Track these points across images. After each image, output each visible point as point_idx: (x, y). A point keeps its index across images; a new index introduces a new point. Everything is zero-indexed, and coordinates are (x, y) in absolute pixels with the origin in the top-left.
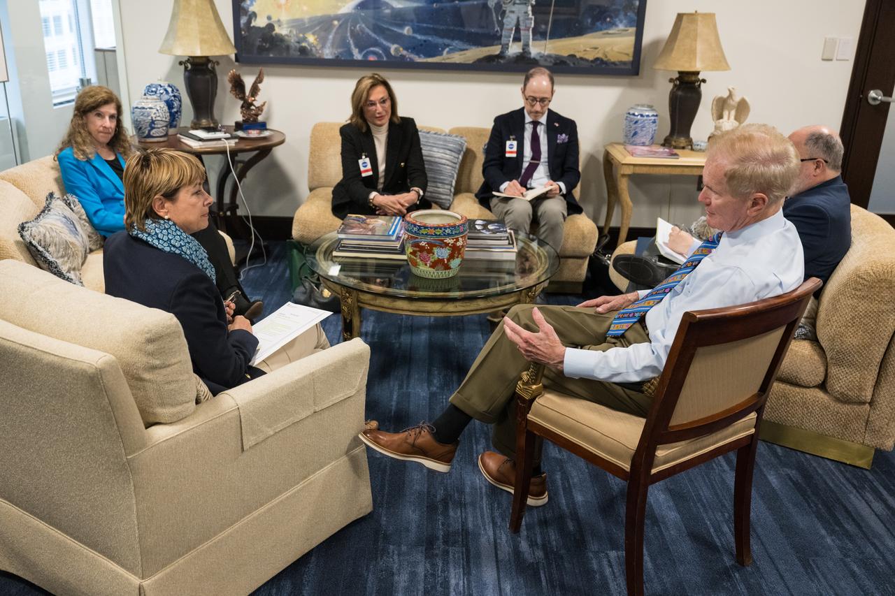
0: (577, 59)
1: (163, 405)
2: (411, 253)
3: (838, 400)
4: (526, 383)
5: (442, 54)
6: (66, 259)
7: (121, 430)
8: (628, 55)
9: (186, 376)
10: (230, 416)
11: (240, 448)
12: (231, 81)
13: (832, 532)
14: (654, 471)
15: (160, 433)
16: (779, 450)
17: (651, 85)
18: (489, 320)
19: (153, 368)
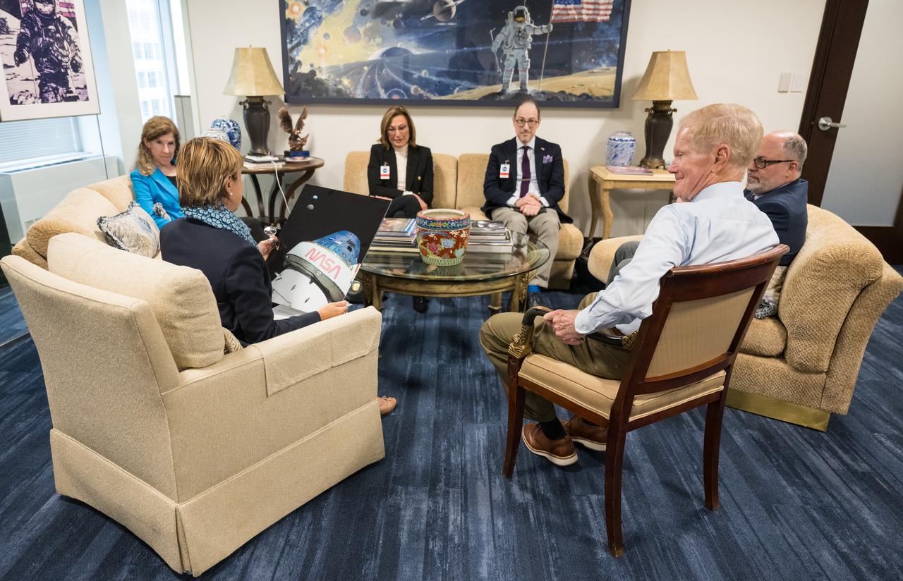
0: (567, 95)
1: (194, 351)
2: (422, 244)
3: (797, 370)
4: (517, 344)
5: (453, 93)
6: (137, 248)
7: (155, 369)
8: (609, 90)
9: (214, 327)
10: (255, 364)
11: (265, 393)
12: (280, 117)
13: (792, 484)
14: (631, 419)
15: (191, 376)
16: (742, 414)
17: (630, 117)
18: (490, 309)
19: (184, 317)
